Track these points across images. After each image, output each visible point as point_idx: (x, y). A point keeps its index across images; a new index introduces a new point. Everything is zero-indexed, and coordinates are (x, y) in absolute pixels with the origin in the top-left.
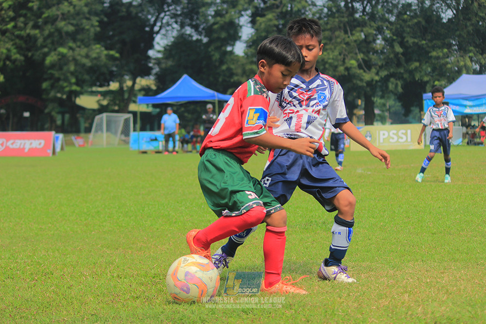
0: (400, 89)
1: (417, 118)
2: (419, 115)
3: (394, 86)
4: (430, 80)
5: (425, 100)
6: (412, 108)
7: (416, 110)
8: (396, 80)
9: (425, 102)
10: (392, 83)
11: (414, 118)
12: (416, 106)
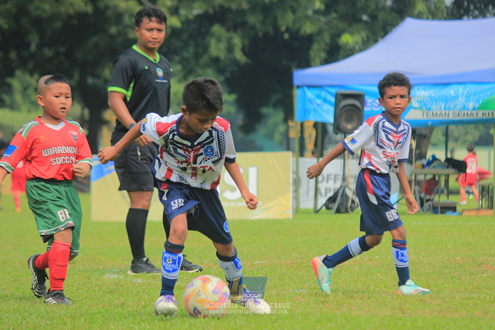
0: (239, 56)
1: (277, 137)
2: (282, 128)
3: (223, 46)
4: (320, 32)
5: (298, 87)
6: (265, 110)
7: (275, 116)
8: (228, 30)
9: (297, 93)
10: (219, 39)
11: (270, 136)
12: (275, 106)
